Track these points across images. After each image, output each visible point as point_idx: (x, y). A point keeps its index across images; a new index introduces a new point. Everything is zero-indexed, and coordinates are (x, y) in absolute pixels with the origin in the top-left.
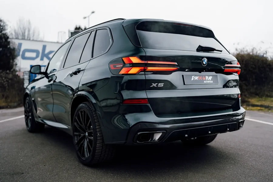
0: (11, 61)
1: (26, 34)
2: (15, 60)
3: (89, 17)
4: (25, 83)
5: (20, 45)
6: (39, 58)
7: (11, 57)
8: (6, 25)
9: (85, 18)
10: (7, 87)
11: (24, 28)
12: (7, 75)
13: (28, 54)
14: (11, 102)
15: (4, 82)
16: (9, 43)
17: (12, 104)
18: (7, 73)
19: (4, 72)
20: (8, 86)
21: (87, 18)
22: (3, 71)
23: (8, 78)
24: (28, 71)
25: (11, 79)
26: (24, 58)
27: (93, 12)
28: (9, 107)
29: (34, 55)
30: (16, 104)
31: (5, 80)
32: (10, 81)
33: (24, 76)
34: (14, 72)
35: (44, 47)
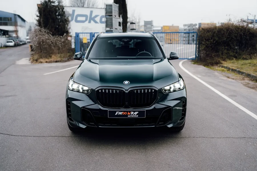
0: (66, 26)
2: (69, 25)
4: (72, 45)
5: (74, 11)
6: (87, 21)
7: (66, 23)
10: (61, 48)
12: (61, 39)
13: (79, 19)
14: (64, 57)
15: (59, 44)
16: (64, 12)
17: (64, 59)
18: (61, 38)
19: (59, 37)
20: (62, 46)
23: (61, 42)
24: (74, 37)
25: (64, 42)
26: (77, 21)
28: (62, 61)
29: (83, 19)
30: (66, 59)
32: (62, 44)
33: (71, 40)
34: (65, 37)
35: (91, 12)
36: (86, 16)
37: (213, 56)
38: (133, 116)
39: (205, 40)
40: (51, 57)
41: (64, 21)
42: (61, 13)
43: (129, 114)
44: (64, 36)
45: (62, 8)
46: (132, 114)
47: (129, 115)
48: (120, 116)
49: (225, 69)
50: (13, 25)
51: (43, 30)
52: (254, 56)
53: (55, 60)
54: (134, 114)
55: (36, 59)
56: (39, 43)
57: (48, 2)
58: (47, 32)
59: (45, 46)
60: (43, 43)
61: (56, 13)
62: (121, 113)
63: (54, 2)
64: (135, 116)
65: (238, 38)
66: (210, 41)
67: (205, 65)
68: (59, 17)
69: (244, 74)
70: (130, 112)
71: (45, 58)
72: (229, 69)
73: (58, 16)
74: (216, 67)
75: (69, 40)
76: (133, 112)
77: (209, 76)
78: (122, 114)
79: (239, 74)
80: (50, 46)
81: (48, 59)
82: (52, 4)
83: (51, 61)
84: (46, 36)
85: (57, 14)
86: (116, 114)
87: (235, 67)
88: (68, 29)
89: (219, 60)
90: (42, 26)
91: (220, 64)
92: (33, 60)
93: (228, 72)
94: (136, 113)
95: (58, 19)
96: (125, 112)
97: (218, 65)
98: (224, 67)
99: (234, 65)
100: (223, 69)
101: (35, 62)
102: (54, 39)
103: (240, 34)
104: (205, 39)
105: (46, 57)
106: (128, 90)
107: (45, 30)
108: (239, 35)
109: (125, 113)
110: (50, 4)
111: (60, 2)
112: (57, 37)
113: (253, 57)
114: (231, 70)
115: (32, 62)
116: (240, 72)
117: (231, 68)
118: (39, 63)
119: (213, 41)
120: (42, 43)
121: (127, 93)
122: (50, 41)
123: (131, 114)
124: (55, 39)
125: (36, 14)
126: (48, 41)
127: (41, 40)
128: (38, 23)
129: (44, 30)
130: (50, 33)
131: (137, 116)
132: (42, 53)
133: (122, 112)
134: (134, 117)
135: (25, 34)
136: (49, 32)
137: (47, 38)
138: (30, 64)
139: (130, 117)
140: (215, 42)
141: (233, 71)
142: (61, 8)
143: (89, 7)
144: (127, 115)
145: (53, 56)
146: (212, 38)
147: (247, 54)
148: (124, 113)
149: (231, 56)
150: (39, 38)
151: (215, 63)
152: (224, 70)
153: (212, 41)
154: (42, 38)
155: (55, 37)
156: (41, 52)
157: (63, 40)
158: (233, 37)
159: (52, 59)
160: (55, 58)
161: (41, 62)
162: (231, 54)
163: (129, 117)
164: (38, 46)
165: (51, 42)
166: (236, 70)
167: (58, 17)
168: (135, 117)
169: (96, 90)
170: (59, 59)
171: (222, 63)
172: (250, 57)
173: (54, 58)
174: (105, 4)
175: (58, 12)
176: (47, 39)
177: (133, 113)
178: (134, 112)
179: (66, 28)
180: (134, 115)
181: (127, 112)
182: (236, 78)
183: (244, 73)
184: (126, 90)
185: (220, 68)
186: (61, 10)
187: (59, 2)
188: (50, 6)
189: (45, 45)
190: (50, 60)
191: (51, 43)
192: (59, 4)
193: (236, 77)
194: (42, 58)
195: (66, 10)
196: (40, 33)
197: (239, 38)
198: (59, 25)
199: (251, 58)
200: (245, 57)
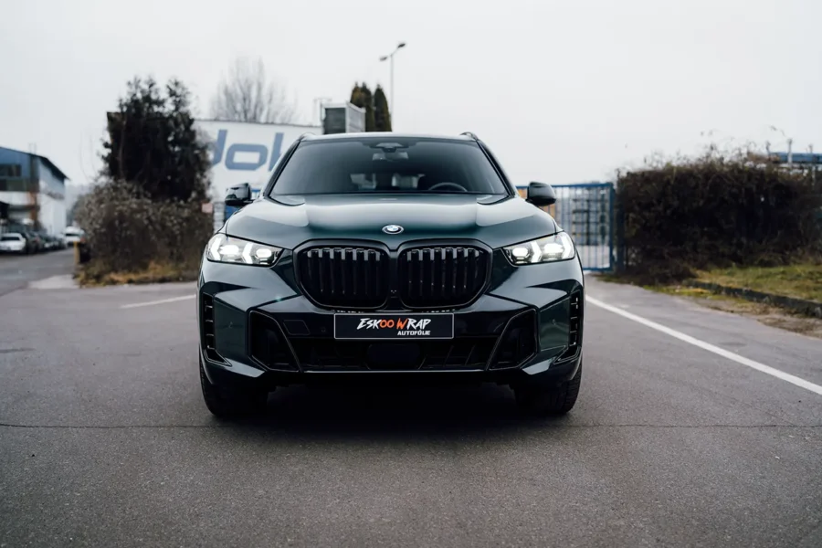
0: (198, 176)
1: (254, 94)
2: (206, 173)
3: (391, 56)
5: (223, 134)
6: (266, 166)
7: (197, 168)
8: (188, 93)
9: (384, 59)
10: (179, 238)
11: (247, 81)
12: (180, 210)
13: (240, 157)
15: (174, 225)
16: (193, 134)
18: (179, 206)
19: (174, 205)
20: (182, 234)
21: (388, 61)
22: (173, 201)
23: (181, 219)
24: (222, 203)
25: (187, 220)
26: (231, 165)
27: (402, 45)
28: (181, 279)
29: (254, 158)
31: (175, 222)
32: (184, 224)
33: (213, 212)
34: (194, 203)
35: (279, 138)
36: (261, 149)
37: (666, 256)
38: (415, 333)
39: (637, 208)
40: (145, 267)
41: (192, 162)
42: (181, 135)
43: (400, 325)
44: (190, 200)
45: (187, 121)
46: (411, 326)
47: (400, 329)
48: (372, 331)
49: (705, 291)
50: (25, 187)
51: (123, 183)
52: (796, 256)
53: (159, 276)
54: (418, 326)
55: (96, 273)
56: (109, 223)
57: (141, 101)
58: (134, 190)
59: (128, 233)
60: (121, 223)
61: (168, 135)
62: (375, 324)
63: (160, 103)
64: (420, 333)
65: (740, 201)
66: (653, 209)
67: (641, 284)
68: (177, 149)
69: (767, 298)
70: (404, 319)
71: (126, 271)
72: (717, 290)
73: (174, 146)
74: (679, 287)
75: (205, 214)
76: (415, 321)
77: (655, 306)
78: (379, 325)
79: (752, 301)
80: (143, 232)
81: (136, 272)
82: (156, 109)
83: (147, 278)
84: (133, 202)
85: (170, 139)
86: (358, 328)
87: (739, 283)
88: (203, 185)
89: (685, 264)
90: (122, 172)
91: (691, 279)
92: (88, 277)
93: (716, 297)
94: (423, 323)
95: (174, 155)
96: (387, 318)
97: (684, 282)
98: (703, 286)
99: (733, 279)
100: (699, 290)
101: (93, 281)
102: (158, 209)
103: (746, 189)
104: (639, 204)
105: (129, 269)
106: (397, 250)
107: (129, 186)
108: (743, 190)
109: (387, 324)
110: (150, 107)
111: (179, 101)
112: (169, 205)
113: (792, 258)
114: (723, 293)
115: (82, 283)
116: (752, 296)
117: (724, 285)
118: (105, 285)
119: (665, 210)
120: (117, 223)
121: (394, 259)
122: (145, 217)
123: (408, 327)
124: (162, 209)
125: (102, 139)
126: (139, 216)
127: (116, 214)
128: (107, 165)
129: (125, 184)
130: (145, 196)
131: (427, 333)
132: (118, 254)
133: (378, 318)
134: (417, 335)
135: (63, 220)
136: (141, 190)
137: (134, 206)
138: (77, 287)
139: (406, 336)
140: (669, 212)
141: (732, 295)
142: (183, 121)
143: (272, 123)
144: (395, 330)
145: (152, 264)
146: (659, 202)
147: (774, 251)
148: (384, 324)
149: (723, 255)
150: (111, 209)
151: (674, 276)
152: (702, 293)
153: (660, 208)
154: (120, 208)
155: (160, 203)
156: (114, 251)
157: (186, 213)
158: (726, 198)
159: (150, 274)
160: (158, 270)
161: (114, 282)
162: (724, 249)
163: (400, 336)
164: (104, 234)
165: (149, 218)
166: (739, 291)
167: (171, 148)
168: (422, 336)
169: (297, 251)
170: (171, 273)
171: (694, 277)
172: (784, 259)
173: (155, 269)
174: (321, 106)
175: (173, 133)
176: (134, 212)
177: (415, 324)
178: (418, 319)
179: (196, 182)
180: (418, 329)
181: (395, 319)
182: (741, 310)
183: (768, 295)
184: (391, 251)
185: (692, 290)
186: (182, 127)
187: (178, 104)
188: (148, 114)
189: (127, 229)
190: (142, 275)
191: (146, 222)
192: (177, 109)
193: (742, 307)
194: (116, 271)
195: (199, 127)
196: (114, 194)
197: (745, 201)
198: (175, 174)
199: (786, 263)
200: (766, 259)
